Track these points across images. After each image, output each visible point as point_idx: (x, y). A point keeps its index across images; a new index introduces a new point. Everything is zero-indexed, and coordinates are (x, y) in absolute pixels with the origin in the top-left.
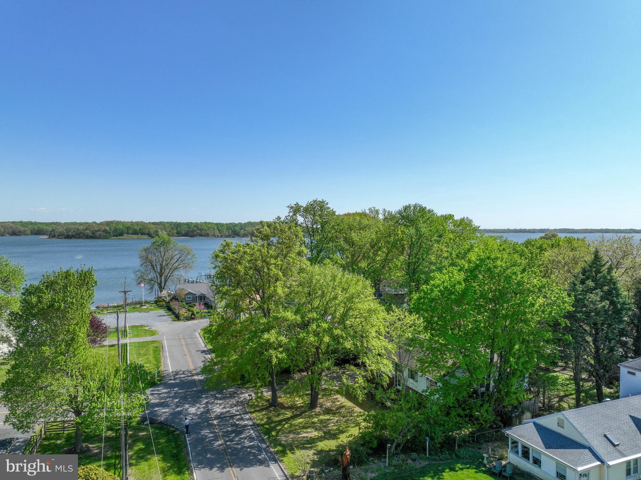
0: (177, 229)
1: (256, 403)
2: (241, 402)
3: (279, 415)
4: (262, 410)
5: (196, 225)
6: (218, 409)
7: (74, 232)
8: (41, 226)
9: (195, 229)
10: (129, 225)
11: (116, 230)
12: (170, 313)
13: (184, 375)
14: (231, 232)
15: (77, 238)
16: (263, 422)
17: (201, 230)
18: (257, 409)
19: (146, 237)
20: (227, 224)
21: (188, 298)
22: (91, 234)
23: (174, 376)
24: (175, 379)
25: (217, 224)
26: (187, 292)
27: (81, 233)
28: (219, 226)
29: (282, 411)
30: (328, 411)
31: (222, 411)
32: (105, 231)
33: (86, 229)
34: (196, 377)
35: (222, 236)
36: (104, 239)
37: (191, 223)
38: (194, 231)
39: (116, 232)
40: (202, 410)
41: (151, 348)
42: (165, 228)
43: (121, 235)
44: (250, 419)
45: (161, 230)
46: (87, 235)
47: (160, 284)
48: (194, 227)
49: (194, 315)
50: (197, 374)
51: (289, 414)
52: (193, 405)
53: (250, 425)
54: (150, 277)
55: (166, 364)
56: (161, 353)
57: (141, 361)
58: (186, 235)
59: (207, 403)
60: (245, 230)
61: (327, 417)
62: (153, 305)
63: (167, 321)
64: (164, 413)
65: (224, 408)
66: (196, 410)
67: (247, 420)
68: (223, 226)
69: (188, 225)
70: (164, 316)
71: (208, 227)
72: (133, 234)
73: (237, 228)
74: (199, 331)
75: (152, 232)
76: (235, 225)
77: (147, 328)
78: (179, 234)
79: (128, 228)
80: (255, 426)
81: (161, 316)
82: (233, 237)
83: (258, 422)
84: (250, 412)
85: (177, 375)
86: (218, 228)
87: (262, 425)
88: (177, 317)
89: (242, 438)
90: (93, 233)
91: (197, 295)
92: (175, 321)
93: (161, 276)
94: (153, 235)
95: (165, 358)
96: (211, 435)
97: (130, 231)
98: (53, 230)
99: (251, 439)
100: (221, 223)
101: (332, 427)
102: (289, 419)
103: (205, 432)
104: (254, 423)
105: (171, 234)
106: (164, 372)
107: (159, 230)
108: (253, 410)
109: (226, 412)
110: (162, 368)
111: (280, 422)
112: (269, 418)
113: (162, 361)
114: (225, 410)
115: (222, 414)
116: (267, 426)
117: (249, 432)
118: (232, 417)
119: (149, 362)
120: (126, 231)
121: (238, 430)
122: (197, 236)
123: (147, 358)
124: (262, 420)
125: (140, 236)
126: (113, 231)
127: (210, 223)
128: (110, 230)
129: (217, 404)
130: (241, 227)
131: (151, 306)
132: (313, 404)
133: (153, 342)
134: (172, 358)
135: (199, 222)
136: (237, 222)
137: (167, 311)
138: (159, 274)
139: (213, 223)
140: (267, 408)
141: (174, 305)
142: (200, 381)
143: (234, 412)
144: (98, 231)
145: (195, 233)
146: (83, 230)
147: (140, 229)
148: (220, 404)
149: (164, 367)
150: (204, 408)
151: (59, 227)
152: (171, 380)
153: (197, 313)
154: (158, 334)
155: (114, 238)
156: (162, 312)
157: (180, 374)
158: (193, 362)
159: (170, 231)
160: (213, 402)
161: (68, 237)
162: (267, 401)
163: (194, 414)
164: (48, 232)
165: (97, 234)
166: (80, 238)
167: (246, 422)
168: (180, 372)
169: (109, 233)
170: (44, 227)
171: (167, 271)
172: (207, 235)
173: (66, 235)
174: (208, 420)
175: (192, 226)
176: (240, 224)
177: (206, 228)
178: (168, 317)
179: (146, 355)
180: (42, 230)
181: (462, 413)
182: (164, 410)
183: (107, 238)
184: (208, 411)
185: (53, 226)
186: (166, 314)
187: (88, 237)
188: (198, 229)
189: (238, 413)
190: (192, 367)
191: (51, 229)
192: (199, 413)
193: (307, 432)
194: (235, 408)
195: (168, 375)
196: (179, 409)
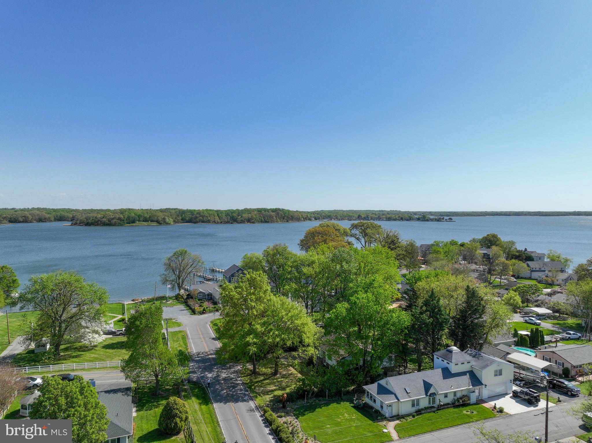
0: (182, 216)
1: (244, 372)
2: (236, 371)
3: (256, 378)
4: (247, 376)
5: (199, 212)
6: (224, 375)
7: (93, 220)
8: (63, 213)
9: (198, 215)
10: (140, 213)
11: (129, 218)
12: (188, 308)
13: (203, 355)
14: (229, 218)
15: (95, 225)
16: (247, 382)
17: (203, 216)
18: (245, 375)
19: (155, 224)
20: (226, 211)
21: (199, 296)
22: (107, 222)
23: (197, 355)
24: (198, 357)
25: (217, 211)
26: (199, 291)
27: (99, 220)
28: (218, 213)
29: (259, 376)
30: (284, 376)
31: (226, 376)
32: (119, 219)
33: (103, 218)
34: (210, 356)
35: (221, 222)
36: (118, 226)
37: (194, 210)
38: (196, 217)
39: (129, 220)
40: (215, 375)
41: (180, 335)
42: (171, 215)
43: (134, 222)
44: (241, 380)
45: (168, 217)
46: (104, 222)
47: (179, 284)
48: (197, 214)
49: (205, 311)
50: (211, 354)
51: (262, 378)
52: (210, 373)
53: (241, 384)
54: (171, 279)
55: (191, 348)
56: (187, 340)
57: (176, 345)
58: (190, 221)
59: (218, 371)
60: (242, 217)
61: (282, 379)
62: (175, 301)
63: (187, 315)
64: (194, 377)
65: (227, 374)
66: (212, 375)
67: (239, 380)
68: (222, 213)
69: (191, 212)
70: (184, 310)
71: (209, 214)
72: (143, 221)
73: (235, 215)
74: (210, 323)
75: (160, 219)
76: (233, 212)
77: (174, 321)
78: (184, 221)
79: (139, 216)
80: (243, 384)
81: (182, 310)
82: (231, 223)
83: (245, 382)
84: (241, 377)
85: (199, 354)
86: (218, 215)
87: (247, 384)
88: (194, 312)
89: (237, 390)
90: (109, 221)
91: (206, 294)
92: (192, 314)
93: (179, 278)
94: (161, 222)
95: (190, 343)
96: (220, 388)
97: (142, 219)
98: (73, 217)
99: (241, 390)
100: (220, 210)
101: (284, 384)
102: (262, 381)
103: (217, 387)
104: (243, 382)
105: (176, 221)
106: (191, 353)
107: (167, 218)
108: (243, 376)
109: (228, 377)
110: (189, 350)
111: (257, 382)
112: (251, 380)
113: (188, 345)
114: (227, 376)
115: (226, 377)
116: (250, 384)
117: (240, 387)
118: (231, 379)
119: (181, 346)
120: (138, 218)
121: (235, 386)
122: (199, 222)
123: (179, 344)
124: (247, 381)
125: (150, 223)
126: (126, 219)
127: (210, 210)
128: (124, 218)
129: (223, 372)
130: (239, 213)
131: (173, 301)
132: (275, 373)
133: (180, 332)
134: (194, 343)
135: (201, 209)
136: (235, 209)
137: (185, 306)
138: (178, 276)
139: (213, 210)
140: (250, 375)
141: (191, 302)
142: (213, 358)
143: (232, 376)
144: (113, 219)
145: (198, 220)
146: (101, 218)
147: (150, 217)
148: (225, 373)
149: (191, 349)
150: (216, 374)
151: (79, 214)
152: (196, 358)
153: (207, 308)
154: (183, 325)
155: (127, 225)
156: (182, 307)
157: (201, 354)
158: (208, 346)
159: (176, 218)
160: (221, 371)
161: (88, 224)
162: (251, 371)
163: (211, 377)
164: (69, 218)
165: (113, 221)
166: (98, 225)
167: (239, 382)
168: (201, 353)
169: (123, 220)
170: (66, 214)
171: (184, 274)
172: (208, 221)
173: (86, 223)
174: (218, 381)
175: (196, 213)
176: (237, 210)
177: (207, 215)
178: (187, 311)
179: (178, 341)
180: (64, 217)
181: (348, 378)
182: (195, 375)
183: (121, 225)
184: (218, 376)
185: (74, 213)
186: (185, 309)
187: (105, 224)
188: (201, 216)
189: (234, 377)
190: (207, 350)
191: (71, 216)
192: (213, 377)
193: (270, 387)
194: (233, 374)
195: (193, 355)
196: (202, 375)
